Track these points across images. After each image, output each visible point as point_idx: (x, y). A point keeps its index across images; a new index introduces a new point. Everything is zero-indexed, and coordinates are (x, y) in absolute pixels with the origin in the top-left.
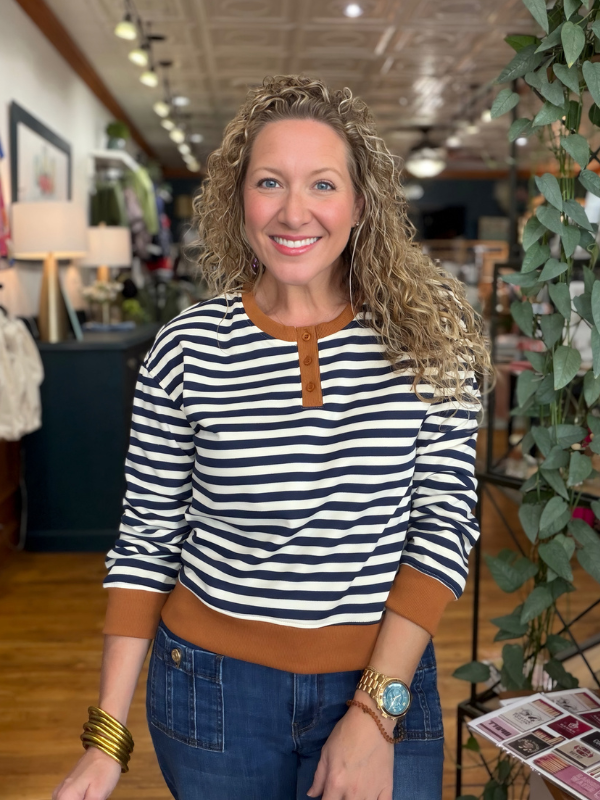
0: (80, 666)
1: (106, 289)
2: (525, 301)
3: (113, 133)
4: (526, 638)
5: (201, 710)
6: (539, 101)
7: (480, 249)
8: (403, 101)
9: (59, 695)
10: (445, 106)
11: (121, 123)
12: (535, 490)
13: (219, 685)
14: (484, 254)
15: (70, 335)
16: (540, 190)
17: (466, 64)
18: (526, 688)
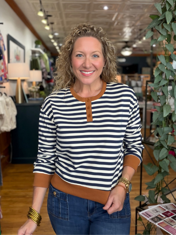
0: (28, 196)
1: (35, 88)
2: (155, 91)
3: (37, 43)
4: (155, 188)
5: (62, 209)
6: (159, 34)
7: (142, 76)
8: (120, 34)
9: (21, 205)
10: (132, 35)
11: (39, 40)
12: (158, 146)
13: (67, 202)
14: (143, 78)
15: (25, 101)
16: (160, 60)
17: (138, 23)
18: (156, 203)
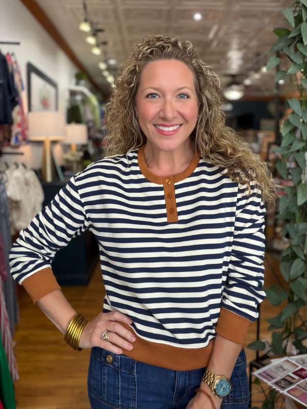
1: (75, 155)
2: (283, 161)
3: (78, 77)
4: (283, 329)
5: (123, 389)
6: (290, 62)
7: (261, 135)
8: (222, 62)
11: (83, 72)
12: (288, 255)
13: (134, 375)
14: (263, 138)
16: (291, 106)
17: (254, 43)
18: (283, 353)
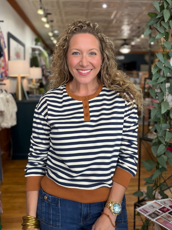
1: (35, 85)
2: (153, 89)
3: (37, 41)
4: (153, 184)
5: (53, 215)
6: (157, 32)
7: (141, 74)
8: (119, 32)
10: (131, 33)
11: (39, 38)
12: (156, 142)
13: (59, 207)
14: (142, 75)
15: (25, 98)
16: (158, 57)
17: (137, 21)
18: (153, 198)
